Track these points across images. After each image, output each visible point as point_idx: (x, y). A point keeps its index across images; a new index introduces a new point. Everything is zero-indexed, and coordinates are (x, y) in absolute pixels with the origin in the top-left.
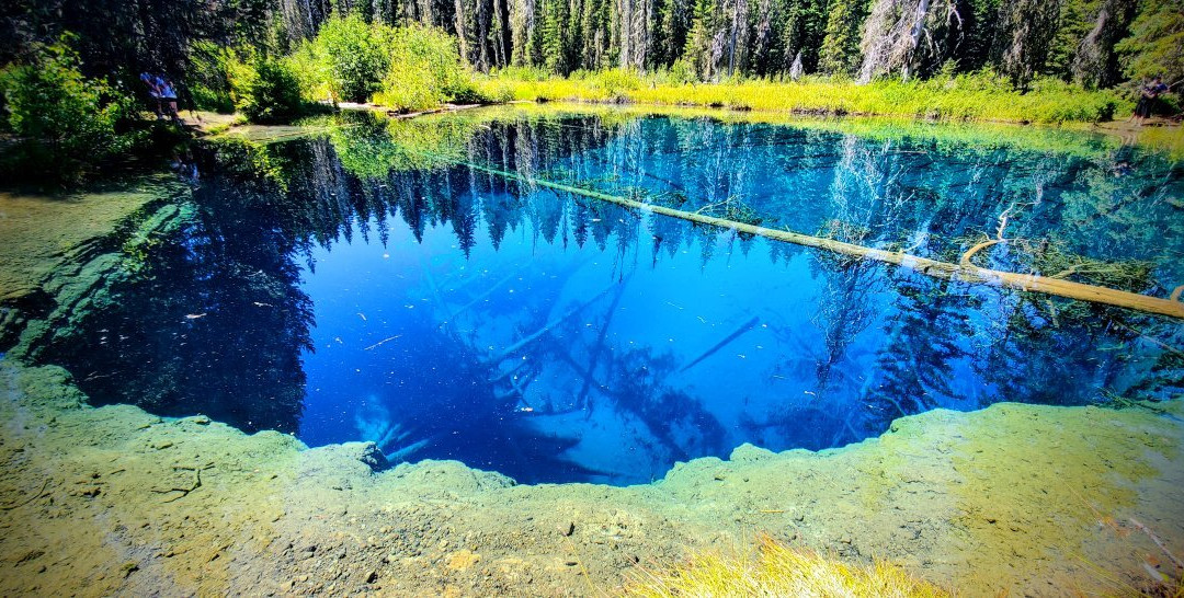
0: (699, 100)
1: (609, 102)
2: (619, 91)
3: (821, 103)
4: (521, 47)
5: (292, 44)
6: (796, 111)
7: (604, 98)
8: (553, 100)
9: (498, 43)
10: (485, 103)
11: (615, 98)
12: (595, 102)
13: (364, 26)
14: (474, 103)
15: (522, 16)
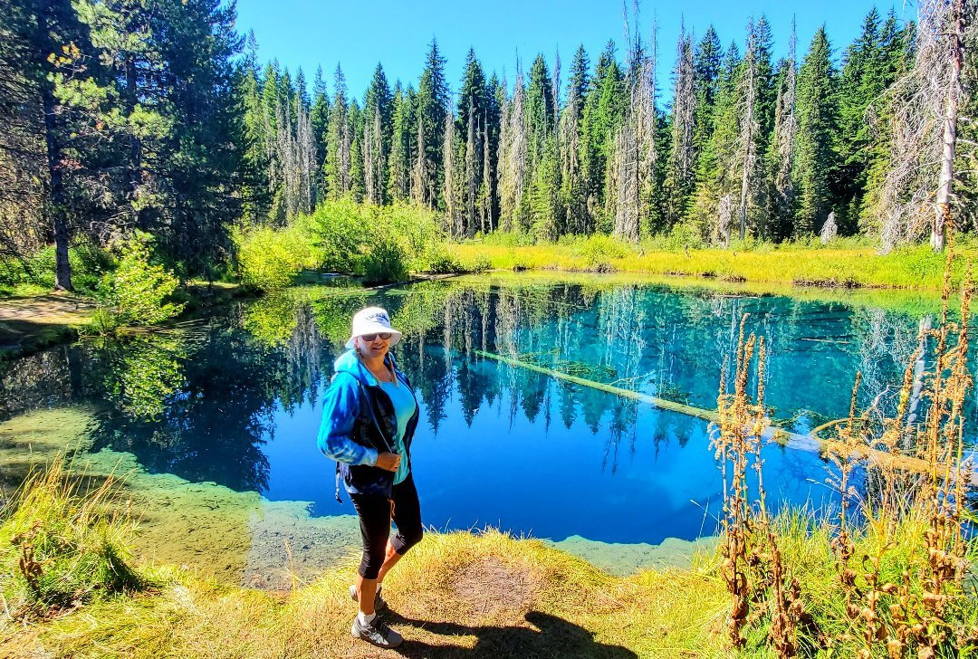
0: (689, 269)
1: (589, 271)
2: (601, 259)
3: (830, 274)
4: (511, 213)
5: (289, 216)
6: (799, 283)
7: (585, 267)
8: (532, 268)
9: (486, 210)
10: (460, 272)
11: (597, 266)
12: (574, 270)
13: (355, 205)
14: (449, 272)
15: (511, 183)
